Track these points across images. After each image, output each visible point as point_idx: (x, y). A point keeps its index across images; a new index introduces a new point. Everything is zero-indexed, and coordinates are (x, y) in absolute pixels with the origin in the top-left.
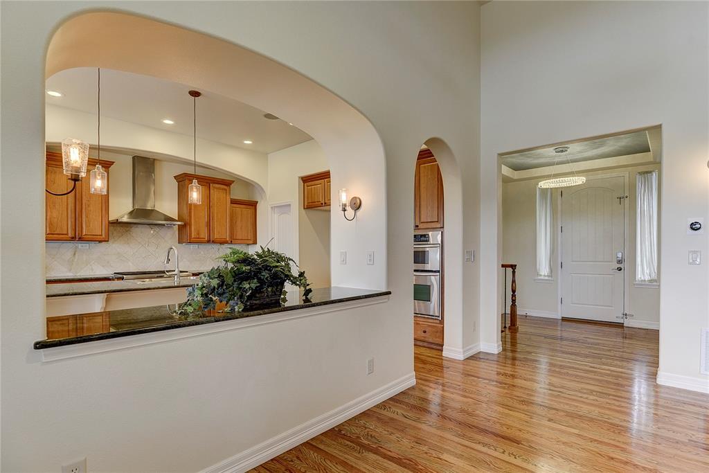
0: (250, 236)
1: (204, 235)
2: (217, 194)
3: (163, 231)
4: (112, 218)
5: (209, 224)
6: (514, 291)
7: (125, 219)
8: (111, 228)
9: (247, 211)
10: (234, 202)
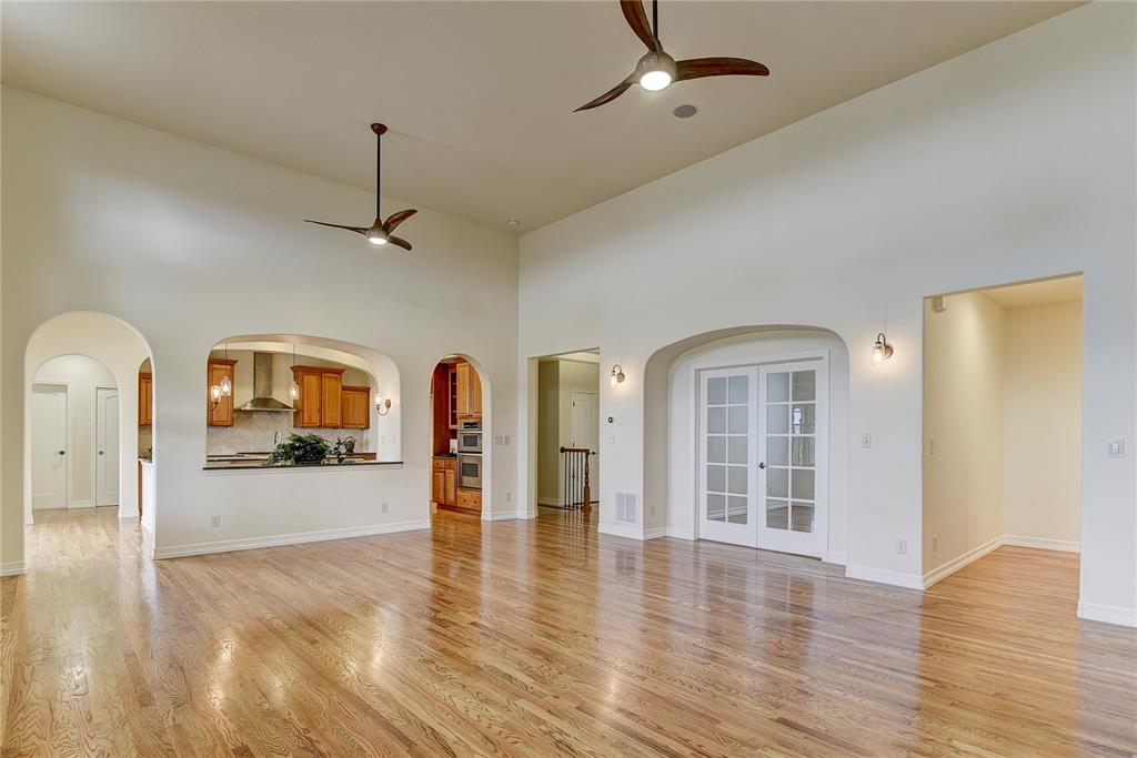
0: (363, 420)
1: (316, 420)
2: (330, 383)
3: (279, 417)
4: (235, 407)
5: (320, 410)
6: (587, 474)
7: (248, 408)
8: (235, 415)
9: (360, 397)
10: (344, 388)
